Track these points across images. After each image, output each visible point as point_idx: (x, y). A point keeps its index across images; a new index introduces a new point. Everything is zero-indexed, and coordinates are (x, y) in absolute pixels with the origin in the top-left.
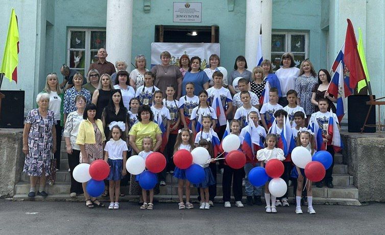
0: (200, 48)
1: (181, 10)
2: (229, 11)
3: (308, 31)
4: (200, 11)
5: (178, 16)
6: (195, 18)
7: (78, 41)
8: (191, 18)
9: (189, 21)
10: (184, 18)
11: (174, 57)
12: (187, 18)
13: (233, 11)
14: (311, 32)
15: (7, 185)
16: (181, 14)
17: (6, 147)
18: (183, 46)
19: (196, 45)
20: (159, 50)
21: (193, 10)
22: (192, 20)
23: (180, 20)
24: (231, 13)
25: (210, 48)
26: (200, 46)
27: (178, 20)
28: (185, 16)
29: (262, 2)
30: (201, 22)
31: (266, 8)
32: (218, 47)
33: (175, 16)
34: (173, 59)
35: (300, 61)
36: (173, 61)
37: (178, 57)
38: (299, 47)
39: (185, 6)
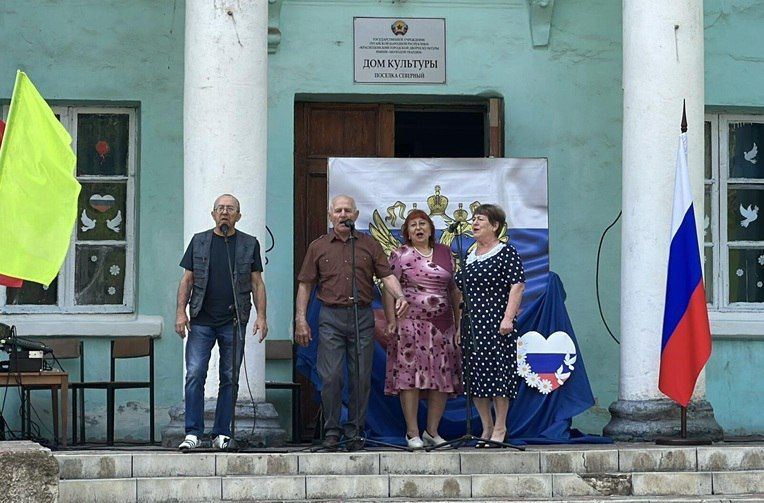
0: (482, 175)
1: (379, 45)
2: (536, 47)
4: (442, 48)
5: (369, 64)
6: (424, 70)
8: (412, 70)
9: (408, 80)
10: (392, 70)
11: (403, 206)
12: (402, 70)
13: (545, 46)
16: (381, 57)
17: (23, 496)
18: (429, 168)
19: (471, 164)
20: (354, 181)
21: (420, 44)
22: (416, 76)
23: (377, 75)
24: (540, 52)
25: (513, 174)
26: (481, 168)
27: (369, 74)
28: (393, 63)
29: (677, 28)
30: (444, 83)
31: (691, 47)
32: (542, 172)
33: (360, 63)
34: (397, 211)
35: (757, 208)
36: (398, 218)
37: (415, 205)
38: (754, 162)
39: (393, 29)
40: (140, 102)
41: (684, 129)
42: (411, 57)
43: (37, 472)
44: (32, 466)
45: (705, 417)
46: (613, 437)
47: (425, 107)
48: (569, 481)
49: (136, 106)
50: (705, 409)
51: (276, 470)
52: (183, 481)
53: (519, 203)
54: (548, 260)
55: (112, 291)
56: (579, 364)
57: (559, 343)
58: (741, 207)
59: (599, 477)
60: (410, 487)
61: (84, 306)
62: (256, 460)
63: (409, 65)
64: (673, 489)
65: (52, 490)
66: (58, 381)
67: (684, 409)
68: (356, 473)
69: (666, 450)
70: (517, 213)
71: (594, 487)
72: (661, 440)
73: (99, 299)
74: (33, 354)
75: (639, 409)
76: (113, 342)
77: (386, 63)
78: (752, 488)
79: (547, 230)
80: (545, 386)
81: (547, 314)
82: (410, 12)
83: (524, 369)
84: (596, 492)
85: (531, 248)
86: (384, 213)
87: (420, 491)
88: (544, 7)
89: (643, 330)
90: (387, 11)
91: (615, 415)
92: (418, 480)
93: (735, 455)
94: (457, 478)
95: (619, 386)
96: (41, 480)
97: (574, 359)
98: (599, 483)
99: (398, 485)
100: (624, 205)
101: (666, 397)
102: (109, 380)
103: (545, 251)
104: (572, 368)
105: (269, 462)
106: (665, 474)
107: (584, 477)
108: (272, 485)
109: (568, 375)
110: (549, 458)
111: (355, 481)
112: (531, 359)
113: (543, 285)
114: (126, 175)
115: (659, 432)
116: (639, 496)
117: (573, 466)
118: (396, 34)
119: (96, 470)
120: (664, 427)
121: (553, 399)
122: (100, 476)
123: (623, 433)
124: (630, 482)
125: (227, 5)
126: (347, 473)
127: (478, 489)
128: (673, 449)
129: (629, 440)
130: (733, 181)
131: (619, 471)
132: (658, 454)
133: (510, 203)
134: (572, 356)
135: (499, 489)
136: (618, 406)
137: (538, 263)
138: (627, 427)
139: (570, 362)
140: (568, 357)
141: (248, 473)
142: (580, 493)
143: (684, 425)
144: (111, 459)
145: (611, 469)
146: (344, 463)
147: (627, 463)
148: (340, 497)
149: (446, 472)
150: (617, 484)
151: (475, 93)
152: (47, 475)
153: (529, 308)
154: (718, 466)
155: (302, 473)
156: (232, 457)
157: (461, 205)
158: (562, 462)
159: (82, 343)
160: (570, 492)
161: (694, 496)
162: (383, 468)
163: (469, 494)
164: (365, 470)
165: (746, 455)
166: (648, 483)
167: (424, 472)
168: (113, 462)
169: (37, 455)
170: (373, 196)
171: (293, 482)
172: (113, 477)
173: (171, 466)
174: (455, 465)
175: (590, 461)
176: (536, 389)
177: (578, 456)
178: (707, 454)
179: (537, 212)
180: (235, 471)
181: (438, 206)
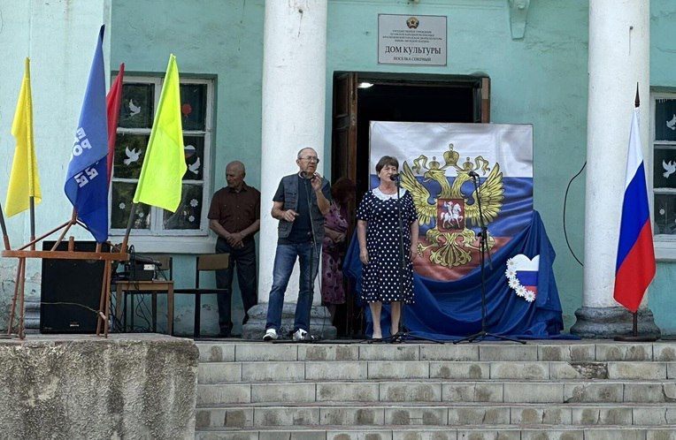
0: (485, 137)
1: (397, 35)
2: (514, 39)
4: (444, 39)
5: (389, 50)
6: (430, 55)
7: (135, 109)
8: (422, 55)
9: (418, 62)
10: (406, 55)
11: (425, 158)
12: (414, 55)
13: (522, 39)
16: (399, 45)
17: (173, 374)
18: (445, 130)
19: (473, 128)
20: (389, 139)
21: (428, 36)
22: (424, 59)
23: (395, 58)
24: (518, 43)
25: (508, 137)
26: (484, 131)
27: (390, 58)
28: (408, 50)
29: (631, 28)
30: (446, 65)
31: (641, 42)
32: (529, 134)
33: (383, 49)
34: (421, 162)
36: (422, 168)
37: (434, 158)
38: (673, 128)
39: (408, 23)
40: (217, 75)
41: (637, 104)
42: (421, 45)
43: (183, 357)
44: (180, 352)
45: (649, 321)
46: (580, 335)
47: (429, 82)
48: (563, 367)
49: (214, 78)
50: (649, 316)
51: (343, 357)
52: (276, 365)
53: (512, 158)
54: (532, 201)
55: (192, 219)
58: (664, 163)
59: (584, 365)
60: (445, 370)
61: (171, 230)
62: (328, 349)
63: (420, 51)
64: (638, 375)
65: (194, 370)
66: (166, 288)
67: (635, 315)
68: (402, 360)
69: (631, 345)
70: (509, 165)
71: (580, 372)
72: (618, 338)
73: (182, 225)
74: (148, 267)
75: (600, 314)
76: (198, 259)
77: (403, 50)
79: (532, 179)
80: (530, 296)
81: (531, 241)
82: (420, 11)
83: (515, 283)
84: (582, 376)
85: (520, 192)
86: (411, 164)
87: (452, 374)
88: (521, 9)
89: (603, 254)
90: (404, 10)
91: (581, 318)
92: (450, 365)
94: (480, 364)
95: (583, 297)
96: (186, 362)
98: (584, 369)
99: (436, 369)
100: (588, 157)
101: (620, 304)
102: (195, 288)
103: (530, 194)
105: (338, 351)
106: (632, 363)
107: (573, 364)
108: (343, 368)
110: (544, 349)
111: (404, 366)
112: (520, 275)
113: (528, 220)
114: (204, 130)
115: (615, 332)
116: (614, 379)
117: (562, 356)
118: (410, 27)
119: (208, 356)
120: (620, 328)
121: (535, 305)
122: (211, 361)
123: (589, 332)
124: (606, 368)
125: (299, 4)
126: (396, 360)
127: (495, 373)
128: (636, 345)
129: (593, 338)
130: (658, 142)
131: (595, 360)
132: (625, 348)
133: (505, 157)
135: (511, 373)
136: (583, 312)
137: (526, 203)
138: (590, 327)
141: (322, 359)
142: (570, 377)
143: (635, 326)
144: (220, 348)
145: (590, 359)
146: (393, 352)
147: (602, 355)
148: (393, 377)
149: (468, 359)
150: (596, 370)
151: (468, 74)
152: (191, 359)
153: (517, 238)
154: (668, 358)
155: (362, 359)
156: (310, 347)
157: (468, 159)
158: (554, 353)
159: (171, 258)
160: (562, 376)
161: (654, 380)
162: (422, 356)
163: (487, 376)
164: (409, 358)
166: (619, 370)
167: (452, 360)
168: (221, 350)
169: (184, 344)
170: (403, 151)
171: (358, 366)
172: (221, 361)
173: (264, 353)
174: (475, 354)
175: (575, 352)
176: (523, 298)
177: (566, 349)
178: (660, 348)
179: (525, 165)
180: (313, 358)
181: (451, 159)
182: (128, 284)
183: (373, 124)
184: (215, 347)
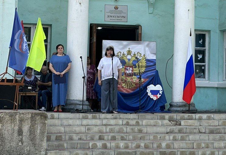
0: (140, 45)
1: (111, 12)
2: (149, 13)
3: (209, 31)
4: (126, 13)
5: (108, 16)
9: (118, 21)
10: (114, 18)
12: (116, 18)
13: (152, 13)
14: (212, 32)
15: (41, 151)
16: (112, 15)
17: (39, 123)
18: (127, 43)
19: (136, 43)
21: (121, 12)
22: (120, 20)
23: (110, 19)
24: (151, 15)
25: (148, 46)
27: (108, 19)
28: (114, 17)
29: (189, 10)
30: (127, 22)
31: (192, 15)
32: (155, 45)
33: (106, 16)
34: (119, 54)
35: (202, 55)
37: (124, 53)
38: (201, 43)
40: (52, 24)
41: (191, 35)
42: (119, 15)
43: (42, 117)
44: (41, 116)
45: (193, 107)
46: (171, 111)
47: (121, 27)
48: (166, 122)
50: (194, 105)
51: (94, 118)
52: (72, 120)
53: (149, 53)
54: (155, 67)
56: (163, 93)
57: (158, 87)
58: (198, 55)
59: (173, 121)
60: (128, 122)
62: (89, 115)
63: (118, 17)
64: (191, 124)
65: (46, 122)
66: (35, 95)
67: (189, 105)
68: (113, 119)
69: (188, 114)
70: (148, 55)
71: (172, 123)
72: (183, 112)
74: (29, 88)
75: (178, 104)
78: (209, 124)
79: (155, 60)
80: (155, 98)
81: (155, 80)
82: (119, 4)
83: (150, 94)
84: (172, 125)
85: (152, 64)
86: (116, 54)
87: (130, 124)
88: (152, 4)
89: (179, 85)
90: (113, 3)
91: (171, 105)
93: (205, 116)
94: (139, 121)
95: (172, 99)
96: (43, 119)
97: (162, 91)
99: (125, 122)
100: (174, 52)
101: (184, 101)
103: (155, 65)
104: (161, 94)
105: (92, 116)
107: (169, 121)
108: (94, 122)
109: (160, 95)
110: (160, 116)
111: (114, 121)
112: (151, 91)
113: (154, 73)
115: (182, 110)
116: (183, 126)
117: (166, 118)
118: (115, 9)
119: (50, 117)
120: (184, 109)
121: (156, 101)
122: (51, 119)
124: (180, 122)
125: (79, 1)
126: (111, 119)
127: (144, 123)
128: (190, 114)
129: (175, 112)
130: (196, 48)
131: (177, 119)
132: (186, 115)
133: (147, 52)
134: (161, 91)
135: (149, 124)
137: (153, 68)
138: (174, 109)
139: (161, 92)
140: (160, 91)
141: (87, 119)
142: (168, 125)
143: (189, 108)
144: (54, 115)
145: (175, 119)
146: (110, 117)
147: (179, 118)
148: (110, 125)
149: (135, 119)
150: (177, 123)
151: (134, 25)
152: (45, 118)
153: (150, 79)
154: (200, 119)
155: (100, 119)
157: (135, 53)
158: (163, 117)
160: (166, 125)
161: (196, 126)
162: (120, 118)
163: (141, 125)
164: (115, 118)
165: (207, 116)
166: (184, 123)
167: (130, 119)
169: (43, 113)
171: (99, 121)
172: (54, 119)
173: (68, 117)
174: (137, 117)
175: (170, 117)
176: (152, 99)
177: (167, 116)
178: (198, 116)
179: (153, 55)
180: (84, 118)
181: (129, 53)
182: (23, 93)
183: (103, 41)
184: (52, 114)
